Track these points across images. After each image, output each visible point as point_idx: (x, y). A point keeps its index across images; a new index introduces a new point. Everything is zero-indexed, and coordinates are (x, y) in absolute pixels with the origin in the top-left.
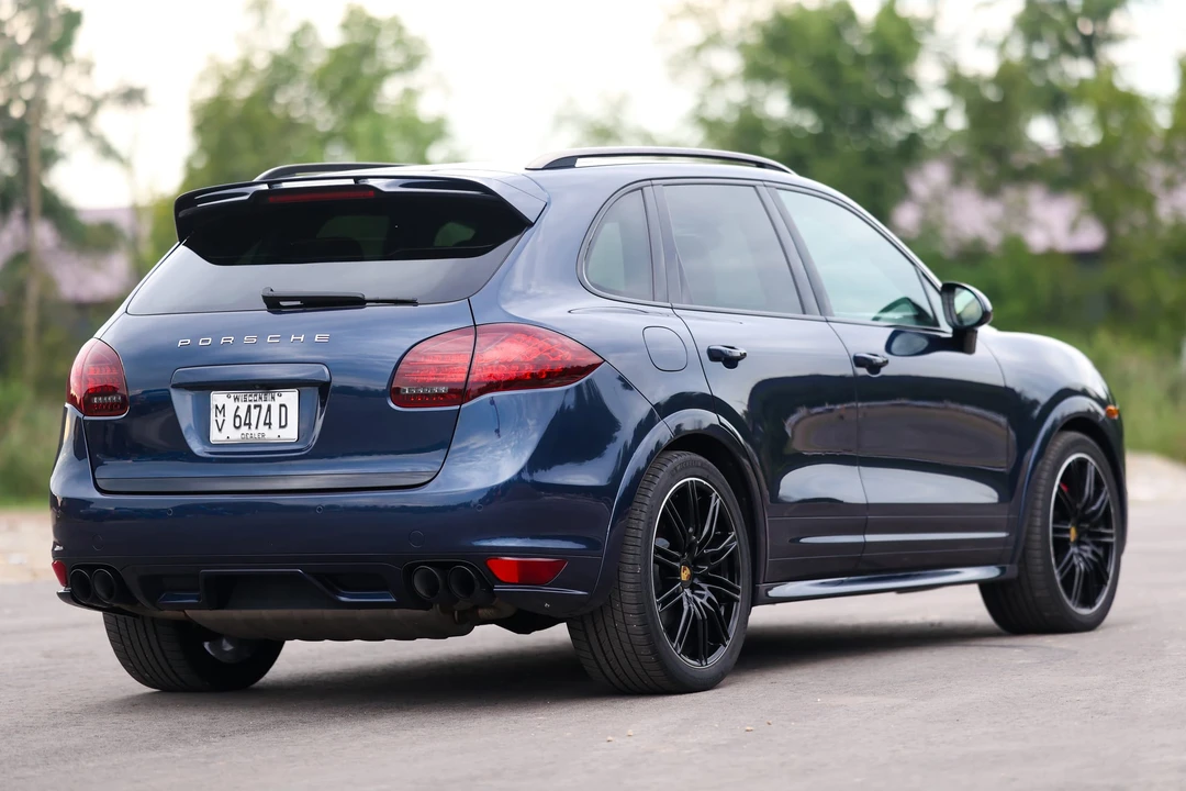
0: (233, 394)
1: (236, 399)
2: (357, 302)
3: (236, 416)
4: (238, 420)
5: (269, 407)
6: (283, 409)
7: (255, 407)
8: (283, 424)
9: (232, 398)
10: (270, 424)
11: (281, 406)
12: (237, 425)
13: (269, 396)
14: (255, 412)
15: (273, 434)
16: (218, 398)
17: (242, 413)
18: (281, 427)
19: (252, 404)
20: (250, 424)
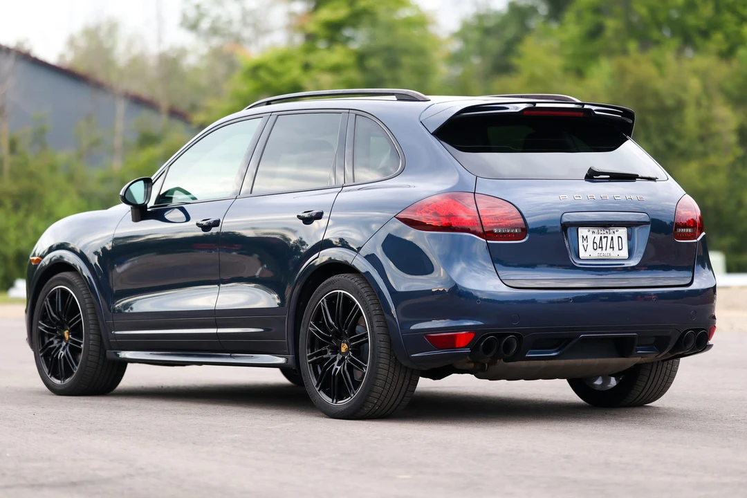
0: (592, 229)
1: (593, 232)
2: (631, 178)
3: (594, 243)
4: (595, 245)
5: (612, 237)
6: (620, 239)
7: (604, 237)
8: (620, 248)
9: (591, 232)
10: (613, 248)
11: (619, 237)
12: (595, 248)
13: (611, 231)
14: (604, 240)
15: (615, 254)
16: (583, 232)
17: (597, 241)
18: (619, 250)
19: (603, 236)
20: (602, 248)
